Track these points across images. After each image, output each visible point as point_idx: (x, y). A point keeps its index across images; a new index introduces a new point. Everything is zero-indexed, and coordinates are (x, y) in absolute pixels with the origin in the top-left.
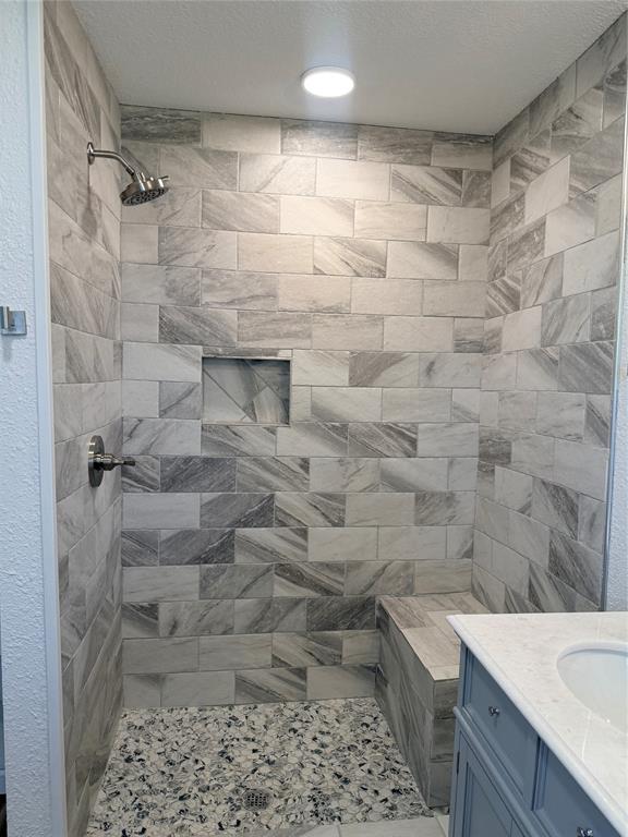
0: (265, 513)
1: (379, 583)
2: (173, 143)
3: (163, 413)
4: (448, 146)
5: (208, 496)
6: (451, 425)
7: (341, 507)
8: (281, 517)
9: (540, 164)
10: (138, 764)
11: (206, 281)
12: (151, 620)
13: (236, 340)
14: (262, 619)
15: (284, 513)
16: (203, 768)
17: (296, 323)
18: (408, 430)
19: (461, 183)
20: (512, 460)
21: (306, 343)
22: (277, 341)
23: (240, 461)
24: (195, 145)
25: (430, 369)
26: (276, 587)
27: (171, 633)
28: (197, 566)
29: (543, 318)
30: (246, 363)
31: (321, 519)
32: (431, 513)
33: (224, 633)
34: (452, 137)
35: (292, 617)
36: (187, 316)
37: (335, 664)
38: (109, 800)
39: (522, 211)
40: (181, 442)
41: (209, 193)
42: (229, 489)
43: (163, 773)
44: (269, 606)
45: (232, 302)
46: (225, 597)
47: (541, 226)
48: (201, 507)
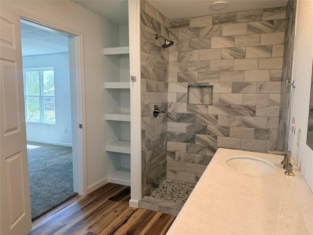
0: (204, 131)
2: (182, 28)
3: (177, 101)
4: (268, 13)
5: (188, 124)
6: (268, 106)
7: (228, 131)
8: (209, 132)
10: (166, 189)
11: (190, 64)
12: (174, 156)
13: (197, 80)
14: (203, 161)
15: (210, 131)
16: (180, 194)
17: (215, 74)
18: (252, 107)
19: (273, 24)
20: (282, 117)
21: (218, 80)
22: (209, 80)
23: (197, 115)
24: (188, 27)
25: (261, 87)
26: (207, 152)
27: (179, 160)
28: (185, 143)
30: (201, 87)
31: (221, 134)
32: (260, 135)
33: (192, 163)
34: (270, 9)
36: (184, 75)
38: (156, 193)
40: (182, 109)
41: (191, 40)
42: (194, 122)
43: (170, 192)
44: (205, 157)
45: (196, 70)
46: (192, 153)
48: (187, 127)
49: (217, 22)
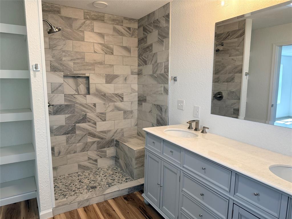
0: (84, 119)
1: (115, 135)
2: (52, 13)
3: (52, 92)
4: (127, 21)
5: (67, 116)
6: (131, 93)
7: (105, 116)
8: (89, 120)
9: (151, 30)
11: (64, 54)
12: (53, 152)
13: (73, 71)
14: (84, 148)
16: (76, 185)
17: (90, 66)
18: (121, 95)
19: (130, 31)
20: (147, 100)
21: (93, 72)
22: (85, 71)
23: (76, 105)
24: (59, 15)
25: (126, 79)
26: (88, 139)
27: (59, 155)
28: (65, 135)
29: (153, 67)
30: (75, 77)
31: (100, 120)
32: (127, 116)
33: (74, 153)
34: (128, 19)
35: (93, 146)
36: (59, 64)
37: (105, 157)
39: (146, 41)
40: (58, 100)
41: (64, 29)
42: (73, 113)
44: (86, 144)
45: (71, 60)
46: (73, 143)
47: (151, 45)
48: (65, 119)
49: (89, 18)
